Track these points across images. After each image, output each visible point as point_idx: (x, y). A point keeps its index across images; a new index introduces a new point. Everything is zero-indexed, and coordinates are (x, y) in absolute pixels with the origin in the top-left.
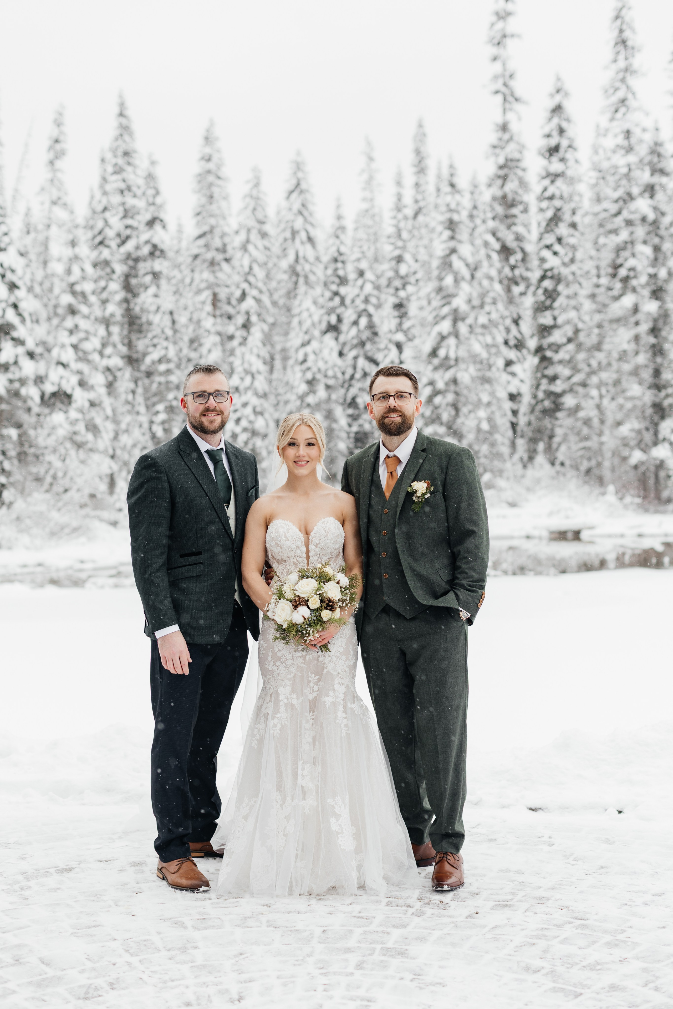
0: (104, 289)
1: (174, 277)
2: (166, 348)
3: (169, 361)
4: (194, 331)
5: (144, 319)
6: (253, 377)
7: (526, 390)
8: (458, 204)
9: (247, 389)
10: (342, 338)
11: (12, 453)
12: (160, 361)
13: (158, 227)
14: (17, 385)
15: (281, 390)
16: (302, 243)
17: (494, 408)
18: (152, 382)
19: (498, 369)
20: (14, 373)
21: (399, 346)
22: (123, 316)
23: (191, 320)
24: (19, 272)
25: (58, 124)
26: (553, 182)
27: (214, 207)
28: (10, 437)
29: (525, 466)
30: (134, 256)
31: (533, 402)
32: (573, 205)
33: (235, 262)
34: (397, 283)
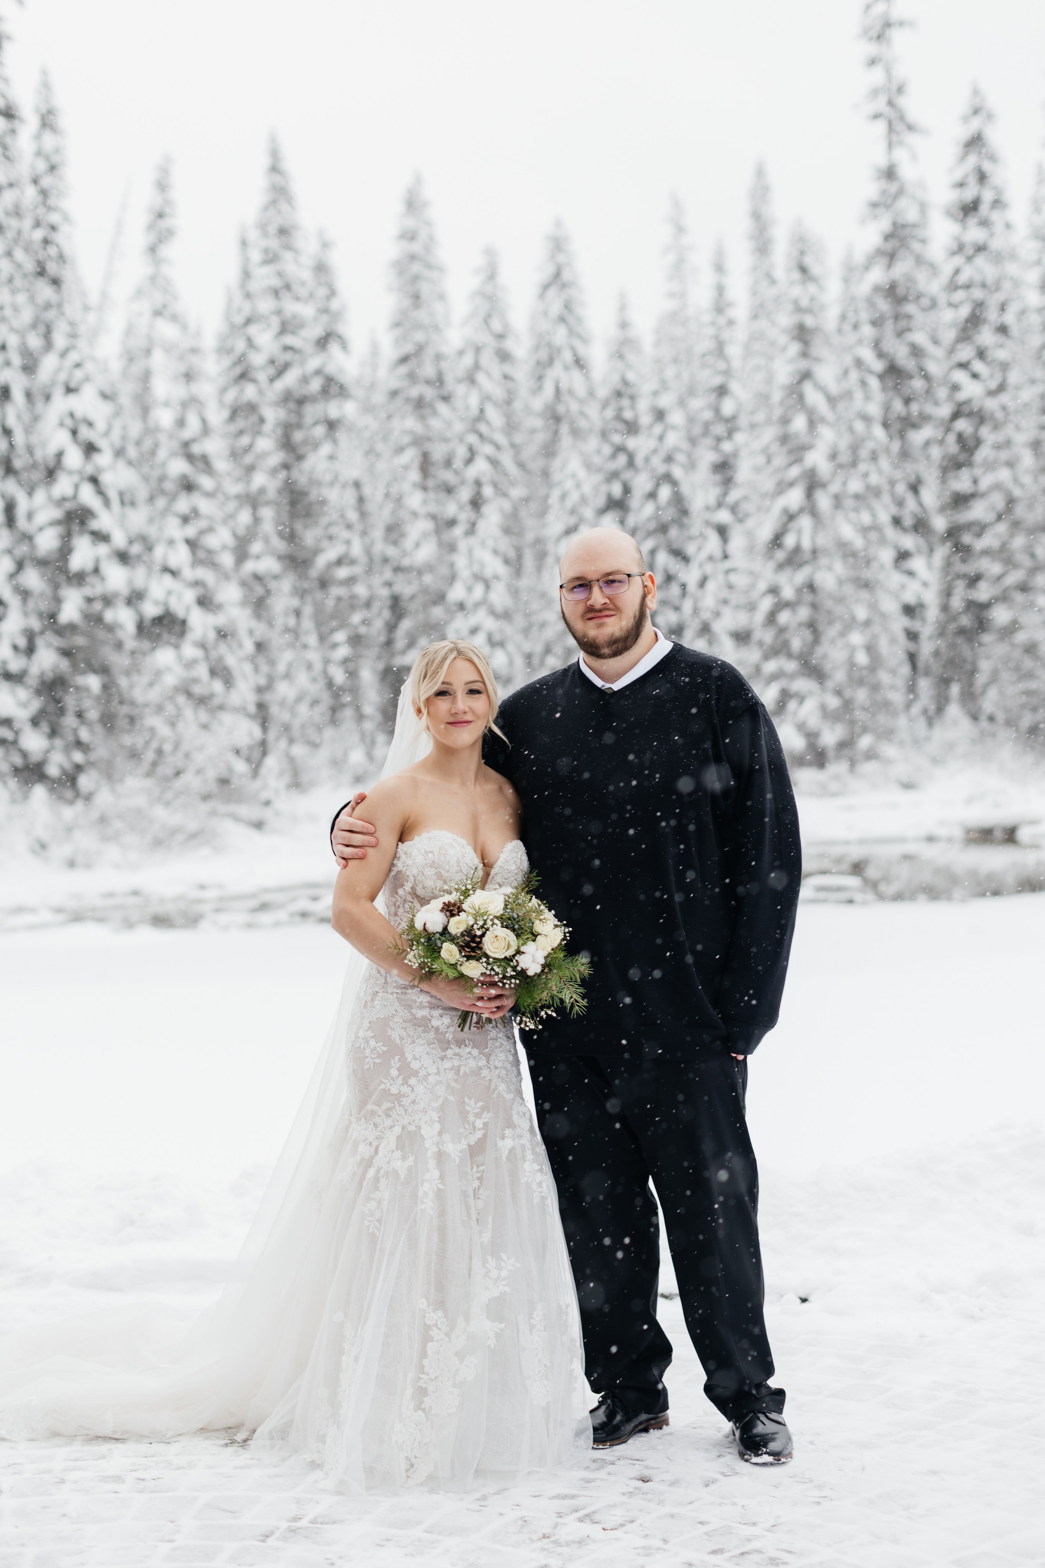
0: (248, 449)
1: (366, 427)
2: (348, 542)
3: (353, 562)
4: (393, 512)
5: (313, 495)
6: (488, 586)
7: (931, 598)
8: (812, 299)
9: (477, 605)
10: (631, 520)
11: (93, 715)
12: (339, 562)
13: (334, 348)
14: (97, 606)
15: (535, 605)
16: (566, 368)
17: (876, 629)
18: (327, 597)
19: (882, 567)
20: (93, 586)
21: (722, 531)
22: (280, 492)
23: (387, 495)
24: (101, 425)
25: (162, 186)
26: (970, 259)
27: (421, 315)
28: (87, 689)
29: (930, 723)
30: (297, 394)
31: (942, 617)
32: (999, 297)
33: (458, 402)
34: (719, 429)
